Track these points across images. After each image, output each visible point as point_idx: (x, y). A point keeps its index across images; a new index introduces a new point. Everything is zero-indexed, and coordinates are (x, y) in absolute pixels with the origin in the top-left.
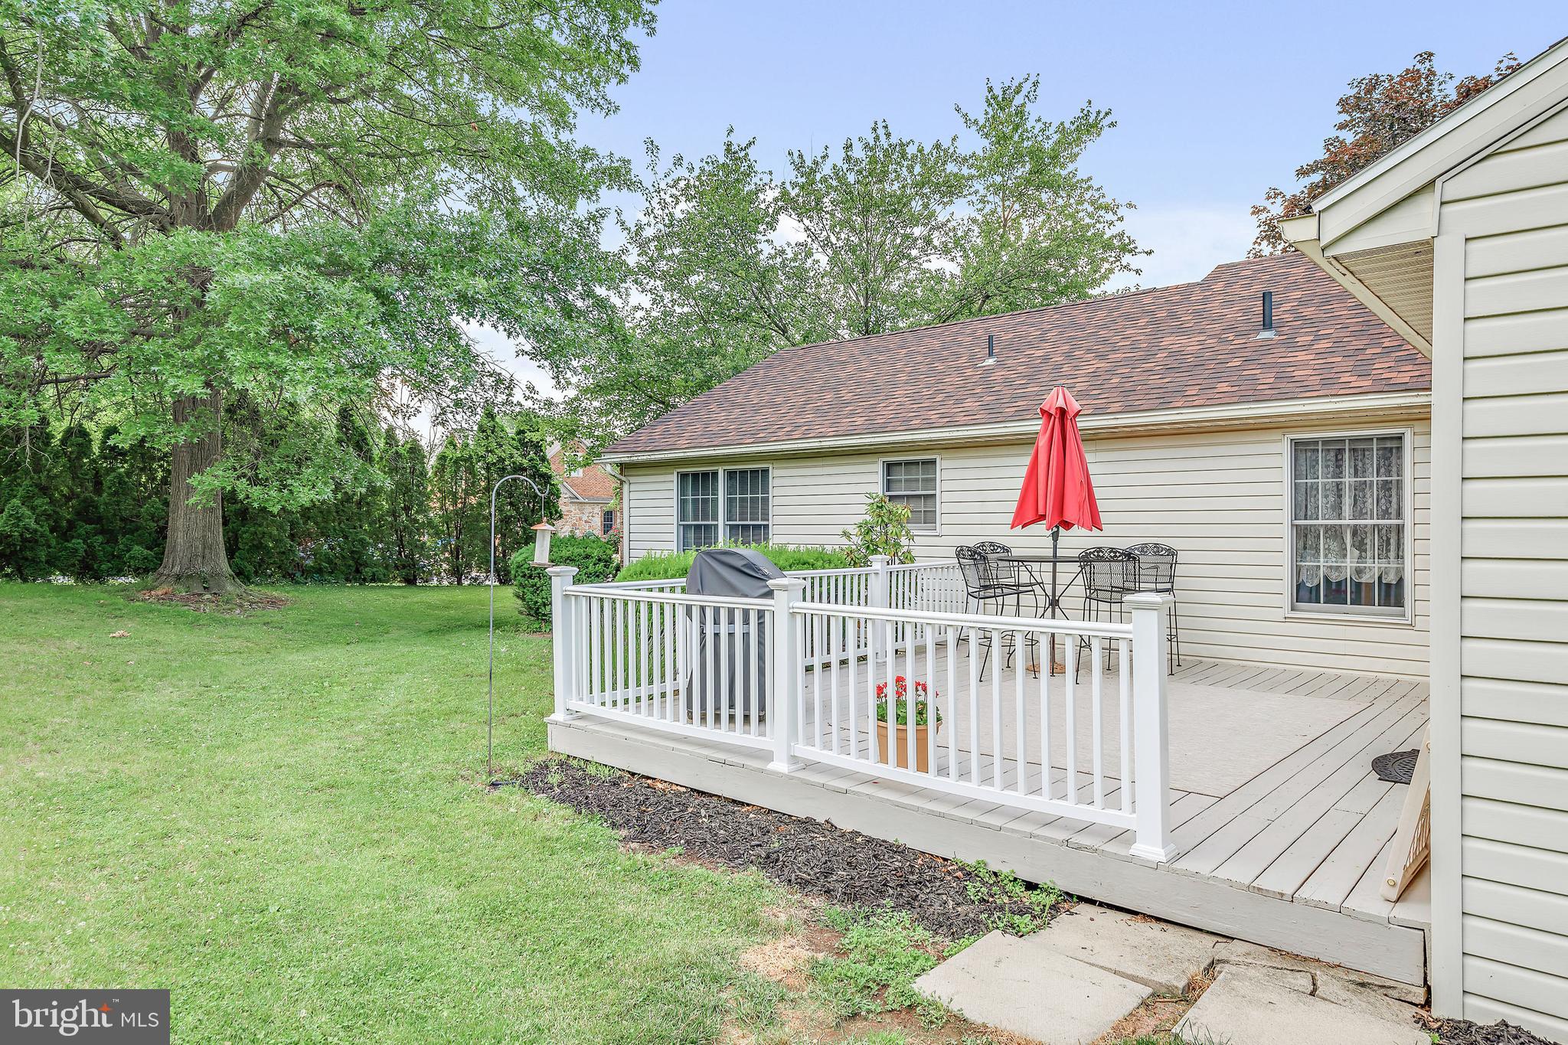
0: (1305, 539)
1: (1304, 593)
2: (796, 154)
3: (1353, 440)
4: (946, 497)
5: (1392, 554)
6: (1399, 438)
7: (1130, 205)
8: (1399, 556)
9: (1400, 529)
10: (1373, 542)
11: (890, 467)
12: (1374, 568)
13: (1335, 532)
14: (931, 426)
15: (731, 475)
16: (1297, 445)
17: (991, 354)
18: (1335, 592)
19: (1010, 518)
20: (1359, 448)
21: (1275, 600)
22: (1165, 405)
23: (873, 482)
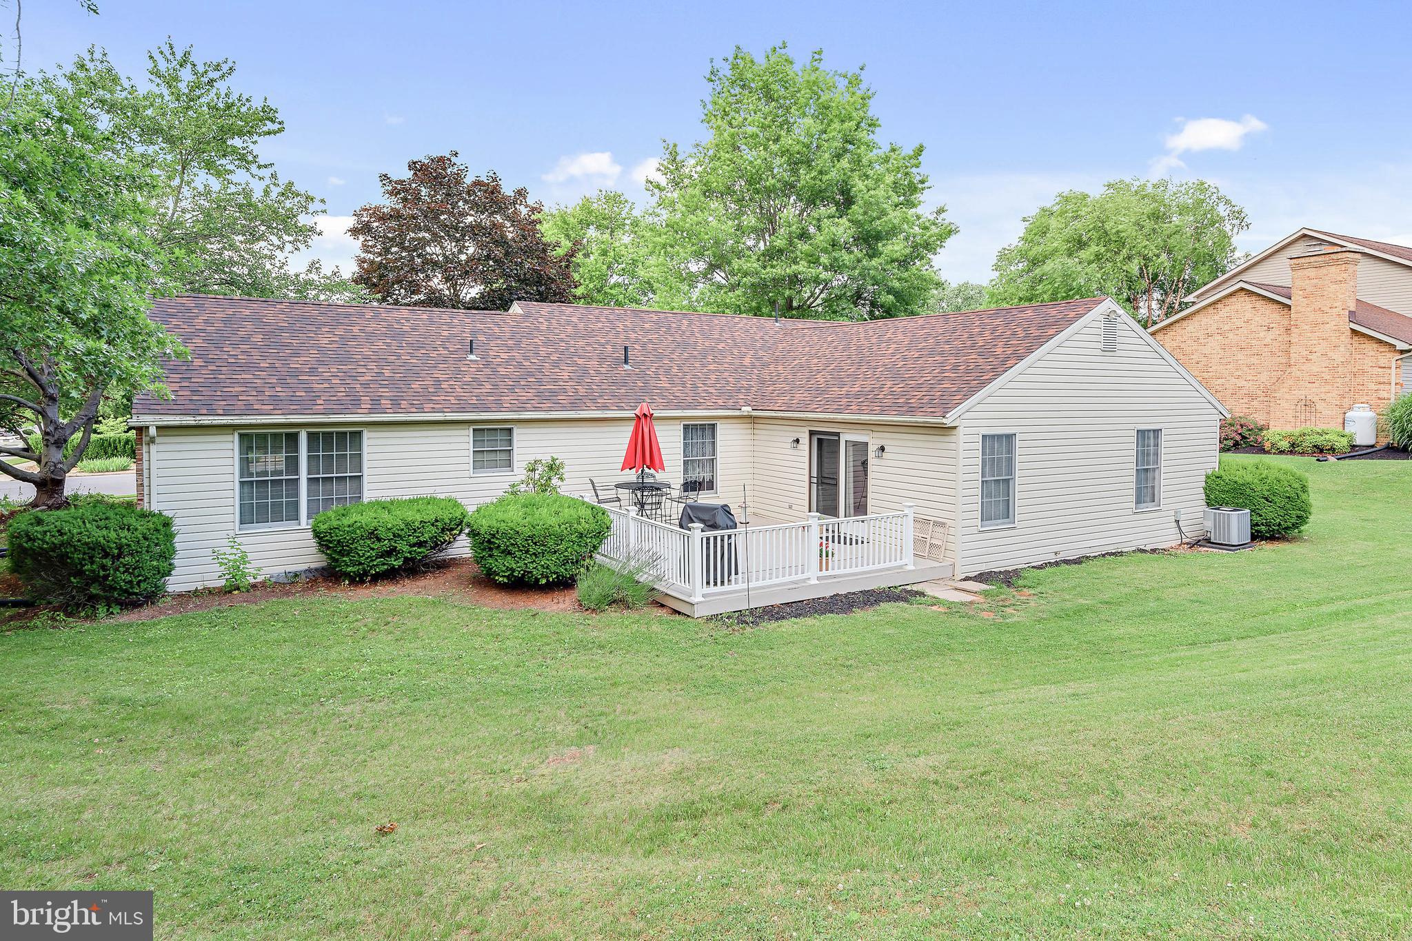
0: (686, 466)
3: (701, 425)
4: (520, 451)
6: (715, 425)
8: (713, 471)
9: (713, 460)
11: (475, 431)
13: (693, 463)
15: (311, 437)
16: (685, 427)
17: (471, 352)
23: (463, 441)
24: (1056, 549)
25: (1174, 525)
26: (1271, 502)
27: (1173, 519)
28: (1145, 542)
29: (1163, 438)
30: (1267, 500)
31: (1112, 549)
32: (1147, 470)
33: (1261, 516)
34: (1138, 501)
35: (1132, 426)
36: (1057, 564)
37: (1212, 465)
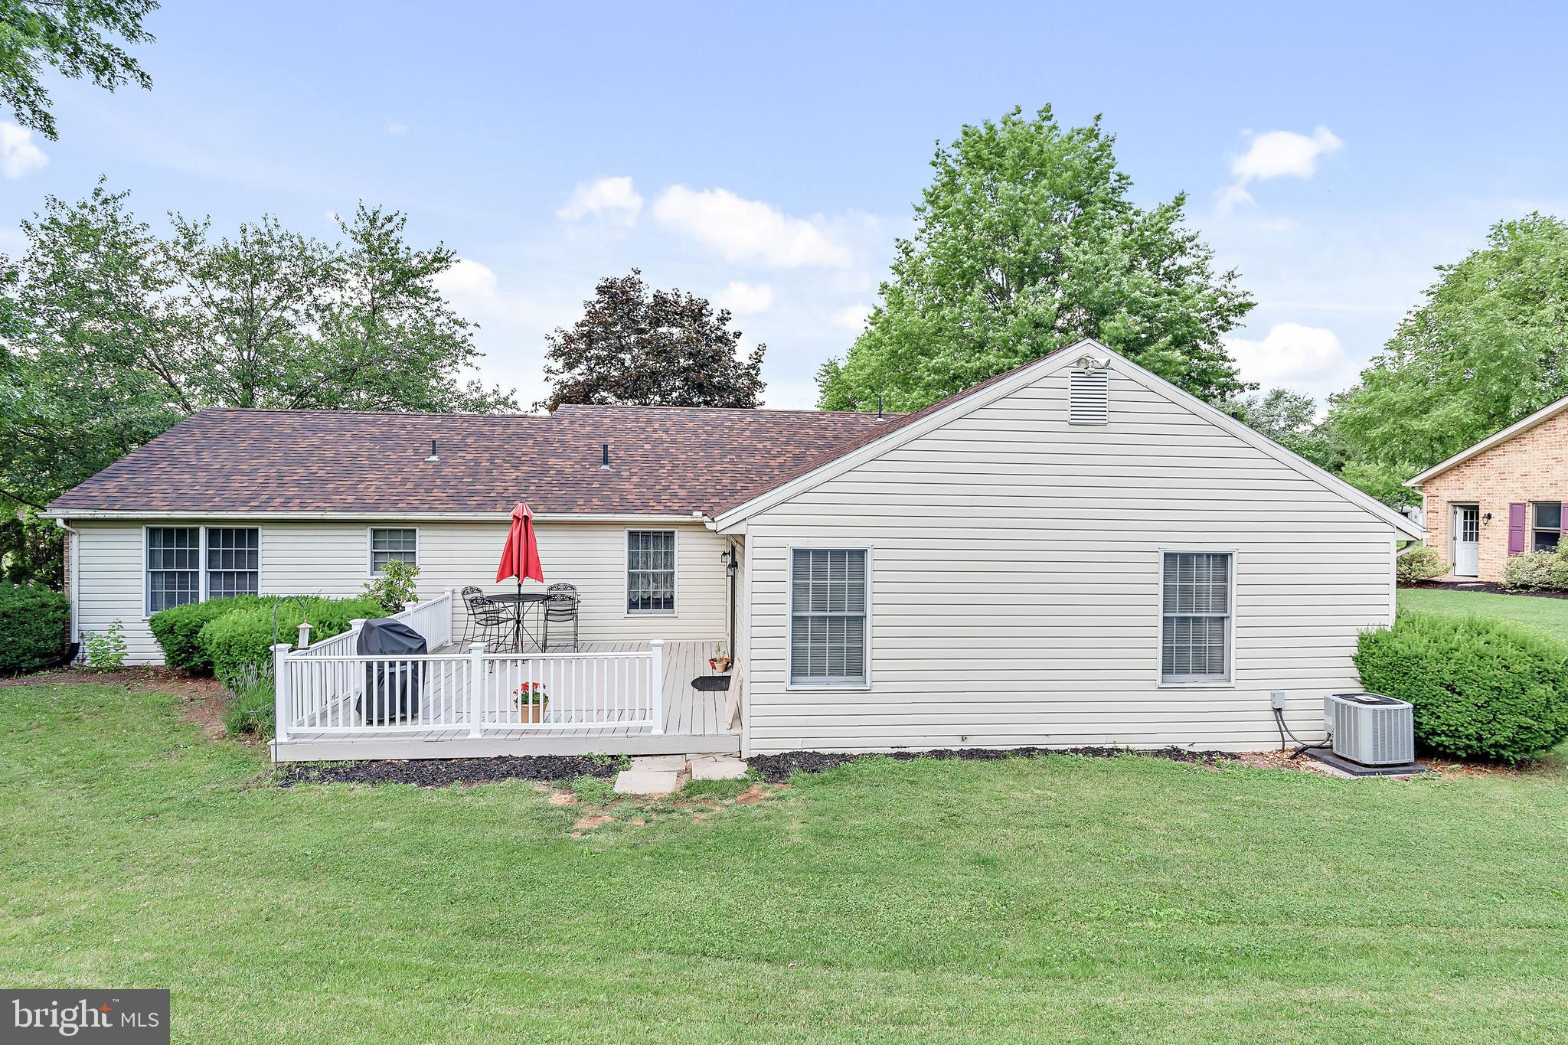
0: (633, 579)
1: (633, 605)
2: (175, 215)
3: (654, 532)
4: (423, 554)
5: (669, 585)
6: (673, 532)
7: (476, 325)
8: (672, 586)
9: (672, 574)
10: (661, 579)
11: (375, 532)
12: (662, 593)
13: (645, 576)
14: (416, 509)
15: (212, 534)
16: (631, 533)
17: (434, 453)
18: (645, 604)
19: (496, 575)
20: (657, 535)
21: (620, 609)
22: (568, 511)
23: (361, 542)
24: (964, 730)
25: (1271, 715)
26: (1460, 694)
27: (1268, 705)
28: (1192, 738)
29: (1235, 567)
30: (1453, 691)
31: (1096, 743)
32: (1196, 620)
33: (1439, 717)
34: (1167, 670)
35: (1155, 546)
36: (962, 754)
37: (1383, 620)
